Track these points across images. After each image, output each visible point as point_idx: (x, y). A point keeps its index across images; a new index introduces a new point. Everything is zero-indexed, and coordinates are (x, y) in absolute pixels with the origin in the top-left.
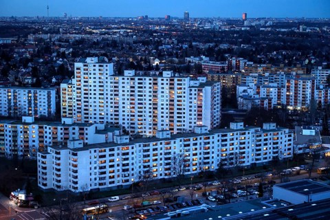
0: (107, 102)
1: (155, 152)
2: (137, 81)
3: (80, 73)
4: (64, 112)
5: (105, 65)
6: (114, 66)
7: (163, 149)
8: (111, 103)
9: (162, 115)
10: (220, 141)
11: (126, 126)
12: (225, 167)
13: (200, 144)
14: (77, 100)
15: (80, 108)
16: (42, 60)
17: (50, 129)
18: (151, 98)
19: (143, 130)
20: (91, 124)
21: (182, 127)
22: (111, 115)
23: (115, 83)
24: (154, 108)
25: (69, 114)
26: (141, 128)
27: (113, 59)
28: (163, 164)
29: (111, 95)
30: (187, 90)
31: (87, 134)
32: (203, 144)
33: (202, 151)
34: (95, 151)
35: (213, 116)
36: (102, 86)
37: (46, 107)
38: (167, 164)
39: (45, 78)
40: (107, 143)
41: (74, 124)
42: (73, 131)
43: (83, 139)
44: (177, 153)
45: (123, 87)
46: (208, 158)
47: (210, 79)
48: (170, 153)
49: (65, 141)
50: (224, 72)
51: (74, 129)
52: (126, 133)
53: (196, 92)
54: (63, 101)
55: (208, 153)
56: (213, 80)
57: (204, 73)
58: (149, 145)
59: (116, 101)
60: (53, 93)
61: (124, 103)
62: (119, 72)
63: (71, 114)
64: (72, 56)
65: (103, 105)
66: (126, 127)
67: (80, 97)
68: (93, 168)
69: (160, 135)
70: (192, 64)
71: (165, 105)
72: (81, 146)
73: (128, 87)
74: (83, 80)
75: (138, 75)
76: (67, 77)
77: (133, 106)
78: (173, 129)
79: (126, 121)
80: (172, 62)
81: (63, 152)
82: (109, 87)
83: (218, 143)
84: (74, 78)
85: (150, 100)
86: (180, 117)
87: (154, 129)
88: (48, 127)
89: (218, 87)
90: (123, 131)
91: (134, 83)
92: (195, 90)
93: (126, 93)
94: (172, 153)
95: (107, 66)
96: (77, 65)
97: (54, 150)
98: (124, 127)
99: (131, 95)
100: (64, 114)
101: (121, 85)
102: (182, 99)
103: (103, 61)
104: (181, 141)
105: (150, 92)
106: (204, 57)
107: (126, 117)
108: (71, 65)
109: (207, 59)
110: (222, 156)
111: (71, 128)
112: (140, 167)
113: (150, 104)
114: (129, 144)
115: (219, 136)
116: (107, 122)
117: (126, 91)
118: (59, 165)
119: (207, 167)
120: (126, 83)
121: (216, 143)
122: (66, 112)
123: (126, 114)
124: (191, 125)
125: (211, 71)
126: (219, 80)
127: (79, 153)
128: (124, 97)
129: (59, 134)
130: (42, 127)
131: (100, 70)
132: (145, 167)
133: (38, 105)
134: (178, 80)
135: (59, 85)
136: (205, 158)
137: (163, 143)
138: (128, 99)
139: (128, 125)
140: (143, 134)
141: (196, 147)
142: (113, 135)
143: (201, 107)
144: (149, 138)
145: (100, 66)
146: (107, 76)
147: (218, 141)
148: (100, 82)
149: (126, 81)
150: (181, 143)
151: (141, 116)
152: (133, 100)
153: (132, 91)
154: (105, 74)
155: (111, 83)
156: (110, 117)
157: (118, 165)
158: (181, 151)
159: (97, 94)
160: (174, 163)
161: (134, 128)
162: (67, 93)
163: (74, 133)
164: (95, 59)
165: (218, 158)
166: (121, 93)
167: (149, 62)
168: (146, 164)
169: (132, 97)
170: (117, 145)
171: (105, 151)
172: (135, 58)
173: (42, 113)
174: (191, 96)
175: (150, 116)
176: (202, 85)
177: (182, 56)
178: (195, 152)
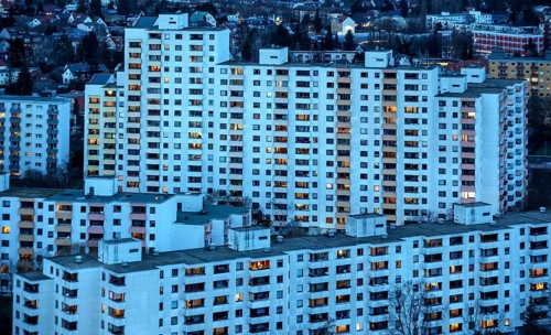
0: (211, 135)
1: (343, 277)
2: (293, 78)
3: (138, 56)
4: (91, 163)
5: (206, 34)
6: (231, 37)
7: (367, 267)
8: (223, 137)
9: (364, 171)
10: (528, 246)
11: (262, 201)
12: (541, 322)
13: (471, 253)
14: (130, 130)
15: (137, 152)
16: (36, 22)
17: (51, 208)
18: (331, 125)
19: (311, 213)
20: (167, 196)
21: (420, 207)
22: (222, 171)
23: (235, 82)
24: (341, 153)
25: (107, 167)
26: (303, 208)
27: (230, 17)
28: (366, 311)
29: (223, 115)
30: (432, 104)
31: (153, 225)
32: (477, 254)
33: (477, 273)
34: (175, 272)
35: (505, 178)
36: (199, 92)
37: (43, 150)
38: (376, 311)
39: (45, 68)
40: (207, 249)
41: (119, 195)
42: (117, 215)
43: (141, 237)
44: (405, 279)
45: (257, 94)
46: (494, 295)
47: (495, 74)
48: (384, 280)
49: (93, 243)
50: (535, 55)
51: (118, 209)
52: (261, 220)
53: (458, 109)
54: (91, 132)
55: (494, 281)
56: (503, 75)
57: (479, 57)
58: (325, 257)
59: (235, 132)
60: (64, 110)
61: (256, 138)
62: (245, 52)
63: (112, 167)
64: (120, 12)
65: (198, 141)
66: (263, 206)
67: (137, 120)
68: (167, 321)
69: (355, 229)
70: (446, 34)
71: (371, 143)
72: (137, 257)
73: (268, 95)
74: (145, 75)
75: (299, 62)
76: (102, 67)
77: (283, 145)
78: (393, 212)
79: (262, 189)
80: (389, 26)
81: (87, 275)
82: (217, 93)
83: (523, 253)
84: (122, 69)
85: (330, 130)
86: (414, 178)
87: (341, 209)
88: (46, 204)
89: (518, 96)
90: (254, 216)
91: (285, 84)
92: (455, 104)
93: (263, 111)
94: (392, 280)
95: (212, 37)
96: (131, 34)
97: (61, 269)
98: (256, 206)
99: (279, 117)
100: (93, 168)
101: (249, 89)
102: (419, 127)
103: (203, 25)
104: (416, 246)
105: (330, 108)
106: (477, 14)
107: (263, 178)
108: (114, 34)
109: (487, 19)
110: (533, 287)
111: (109, 207)
112: (300, 319)
113: (330, 141)
114: (270, 253)
115: (522, 232)
116: (210, 190)
117: (264, 105)
118: (73, 310)
119: (490, 322)
120: (263, 83)
121: (516, 253)
122: (96, 163)
123: (262, 167)
124: (443, 200)
125: (498, 51)
126: (520, 77)
127: (130, 277)
128: (257, 122)
129: (76, 223)
130: (30, 205)
131: (193, 48)
132: (314, 318)
133: (22, 145)
134: (408, 76)
135: (82, 89)
136: (485, 296)
137: (367, 252)
138: (269, 128)
139: (267, 200)
140: (311, 224)
141: (460, 262)
142: (226, 228)
143: (472, 150)
144: (327, 235)
145: (194, 37)
146: (211, 64)
147: (522, 246)
148: (192, 81)
149: (263, 77)
150: (416, 251)
151: (305, 173)
152: (282, 128)
153: (280, 106)
154: (206, 59)
155: (224, 82)
156: (217, 176)
157: (239, 313)
158: (416, 274)
159: (185, 113)
160: (398, 309)
161: (283, 207)
162: (102, 110)
163: (117, 222)
164: (182, 19)
165: (523, 295)
166: (249, 110)
167: (329, 28)
168: (317, 311)
169: (281, 123)
170: (235, 254)
171: (202, 271)
172: (289, 16)
173: (33, 166)
174: (442, 120)
175: (330, 175)
176: (474, 90)
177: (417, 12)
178: (455, 277)
